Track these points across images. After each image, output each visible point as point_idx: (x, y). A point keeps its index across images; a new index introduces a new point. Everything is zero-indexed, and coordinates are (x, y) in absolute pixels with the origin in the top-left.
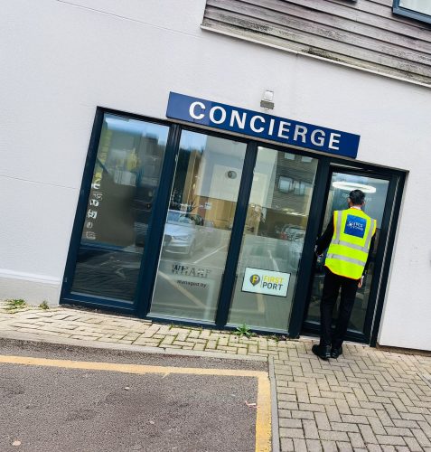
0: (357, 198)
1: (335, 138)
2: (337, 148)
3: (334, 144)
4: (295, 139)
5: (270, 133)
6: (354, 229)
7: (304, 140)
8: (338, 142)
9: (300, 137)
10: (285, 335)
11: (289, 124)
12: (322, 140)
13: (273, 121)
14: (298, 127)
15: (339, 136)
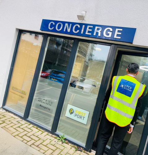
0: (132, 69)
1: (119, 31)
2: (120, 38)
3: (118, 35)
4: (95, 34)
5: (82, 33)
6: (126, 90)
7: (99, 35)
8: (120, 33)
9: (97, 33)
10: (83, 147)
11: (92, 27)
12: (110, 33)
13: (84, 26)
14: (96, 27)
15: (121, 30)
